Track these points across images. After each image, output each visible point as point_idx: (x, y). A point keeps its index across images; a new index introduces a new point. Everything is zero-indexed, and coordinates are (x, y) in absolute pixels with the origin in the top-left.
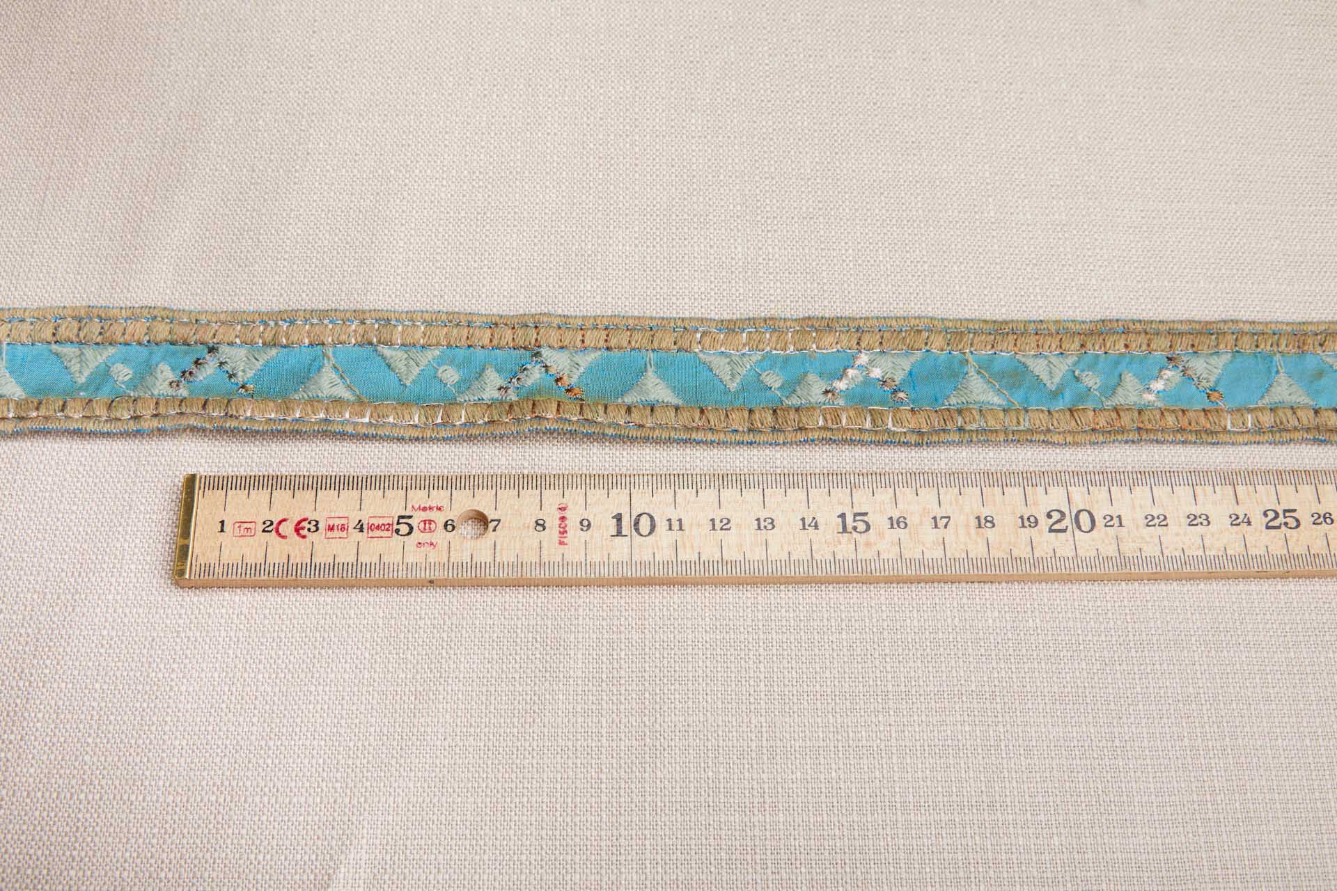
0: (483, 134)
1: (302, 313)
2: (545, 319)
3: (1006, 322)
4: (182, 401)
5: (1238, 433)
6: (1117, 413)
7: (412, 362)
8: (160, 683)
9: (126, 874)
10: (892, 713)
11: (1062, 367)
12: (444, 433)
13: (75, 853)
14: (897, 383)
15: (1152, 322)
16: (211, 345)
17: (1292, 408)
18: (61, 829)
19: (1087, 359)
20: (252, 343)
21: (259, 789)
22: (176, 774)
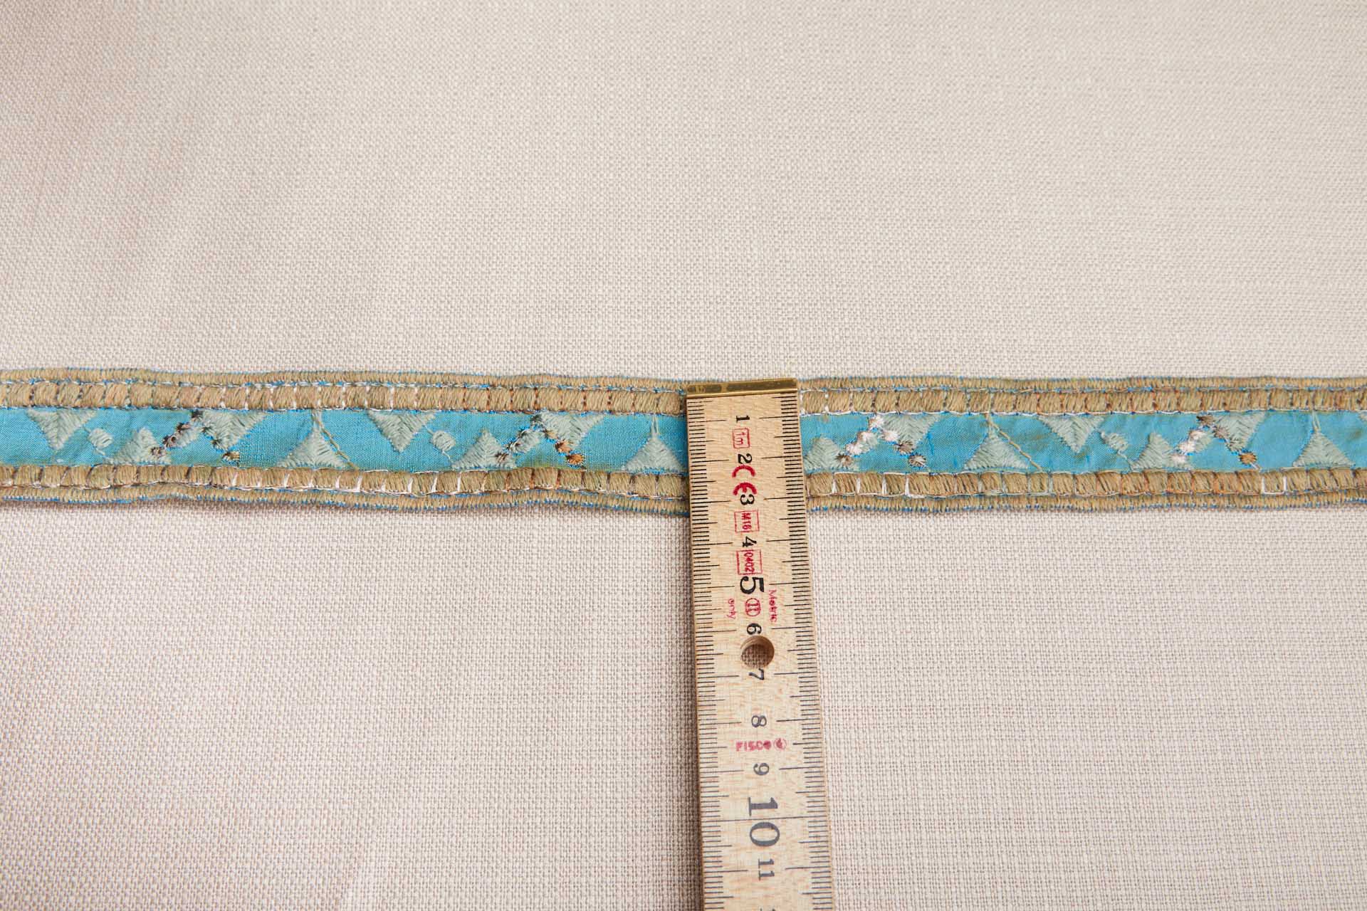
0: (490, 134)
1: (289, 375)
2: (545, 380)
3: (1028, 382)
4: (163, 470)
5: (1273, 496)
6: (1146, 476)
7: (405, 427)
8: (162, 703)
9: (127, 899)
10: (916, 728)
11: (1087, 428)
12: (439, 504)
13: (75, 879)
14: (914, 447)
15: (1182, 379)
16: (195, 409)
17: (1329, 469)
18: (60, 854)
19: (1113, 420)
20: (238, 407)
21: (264, 811)
22: (178, 796)
